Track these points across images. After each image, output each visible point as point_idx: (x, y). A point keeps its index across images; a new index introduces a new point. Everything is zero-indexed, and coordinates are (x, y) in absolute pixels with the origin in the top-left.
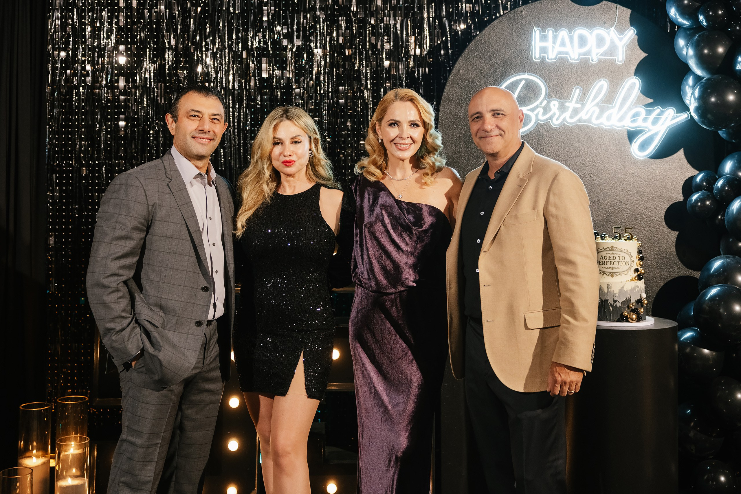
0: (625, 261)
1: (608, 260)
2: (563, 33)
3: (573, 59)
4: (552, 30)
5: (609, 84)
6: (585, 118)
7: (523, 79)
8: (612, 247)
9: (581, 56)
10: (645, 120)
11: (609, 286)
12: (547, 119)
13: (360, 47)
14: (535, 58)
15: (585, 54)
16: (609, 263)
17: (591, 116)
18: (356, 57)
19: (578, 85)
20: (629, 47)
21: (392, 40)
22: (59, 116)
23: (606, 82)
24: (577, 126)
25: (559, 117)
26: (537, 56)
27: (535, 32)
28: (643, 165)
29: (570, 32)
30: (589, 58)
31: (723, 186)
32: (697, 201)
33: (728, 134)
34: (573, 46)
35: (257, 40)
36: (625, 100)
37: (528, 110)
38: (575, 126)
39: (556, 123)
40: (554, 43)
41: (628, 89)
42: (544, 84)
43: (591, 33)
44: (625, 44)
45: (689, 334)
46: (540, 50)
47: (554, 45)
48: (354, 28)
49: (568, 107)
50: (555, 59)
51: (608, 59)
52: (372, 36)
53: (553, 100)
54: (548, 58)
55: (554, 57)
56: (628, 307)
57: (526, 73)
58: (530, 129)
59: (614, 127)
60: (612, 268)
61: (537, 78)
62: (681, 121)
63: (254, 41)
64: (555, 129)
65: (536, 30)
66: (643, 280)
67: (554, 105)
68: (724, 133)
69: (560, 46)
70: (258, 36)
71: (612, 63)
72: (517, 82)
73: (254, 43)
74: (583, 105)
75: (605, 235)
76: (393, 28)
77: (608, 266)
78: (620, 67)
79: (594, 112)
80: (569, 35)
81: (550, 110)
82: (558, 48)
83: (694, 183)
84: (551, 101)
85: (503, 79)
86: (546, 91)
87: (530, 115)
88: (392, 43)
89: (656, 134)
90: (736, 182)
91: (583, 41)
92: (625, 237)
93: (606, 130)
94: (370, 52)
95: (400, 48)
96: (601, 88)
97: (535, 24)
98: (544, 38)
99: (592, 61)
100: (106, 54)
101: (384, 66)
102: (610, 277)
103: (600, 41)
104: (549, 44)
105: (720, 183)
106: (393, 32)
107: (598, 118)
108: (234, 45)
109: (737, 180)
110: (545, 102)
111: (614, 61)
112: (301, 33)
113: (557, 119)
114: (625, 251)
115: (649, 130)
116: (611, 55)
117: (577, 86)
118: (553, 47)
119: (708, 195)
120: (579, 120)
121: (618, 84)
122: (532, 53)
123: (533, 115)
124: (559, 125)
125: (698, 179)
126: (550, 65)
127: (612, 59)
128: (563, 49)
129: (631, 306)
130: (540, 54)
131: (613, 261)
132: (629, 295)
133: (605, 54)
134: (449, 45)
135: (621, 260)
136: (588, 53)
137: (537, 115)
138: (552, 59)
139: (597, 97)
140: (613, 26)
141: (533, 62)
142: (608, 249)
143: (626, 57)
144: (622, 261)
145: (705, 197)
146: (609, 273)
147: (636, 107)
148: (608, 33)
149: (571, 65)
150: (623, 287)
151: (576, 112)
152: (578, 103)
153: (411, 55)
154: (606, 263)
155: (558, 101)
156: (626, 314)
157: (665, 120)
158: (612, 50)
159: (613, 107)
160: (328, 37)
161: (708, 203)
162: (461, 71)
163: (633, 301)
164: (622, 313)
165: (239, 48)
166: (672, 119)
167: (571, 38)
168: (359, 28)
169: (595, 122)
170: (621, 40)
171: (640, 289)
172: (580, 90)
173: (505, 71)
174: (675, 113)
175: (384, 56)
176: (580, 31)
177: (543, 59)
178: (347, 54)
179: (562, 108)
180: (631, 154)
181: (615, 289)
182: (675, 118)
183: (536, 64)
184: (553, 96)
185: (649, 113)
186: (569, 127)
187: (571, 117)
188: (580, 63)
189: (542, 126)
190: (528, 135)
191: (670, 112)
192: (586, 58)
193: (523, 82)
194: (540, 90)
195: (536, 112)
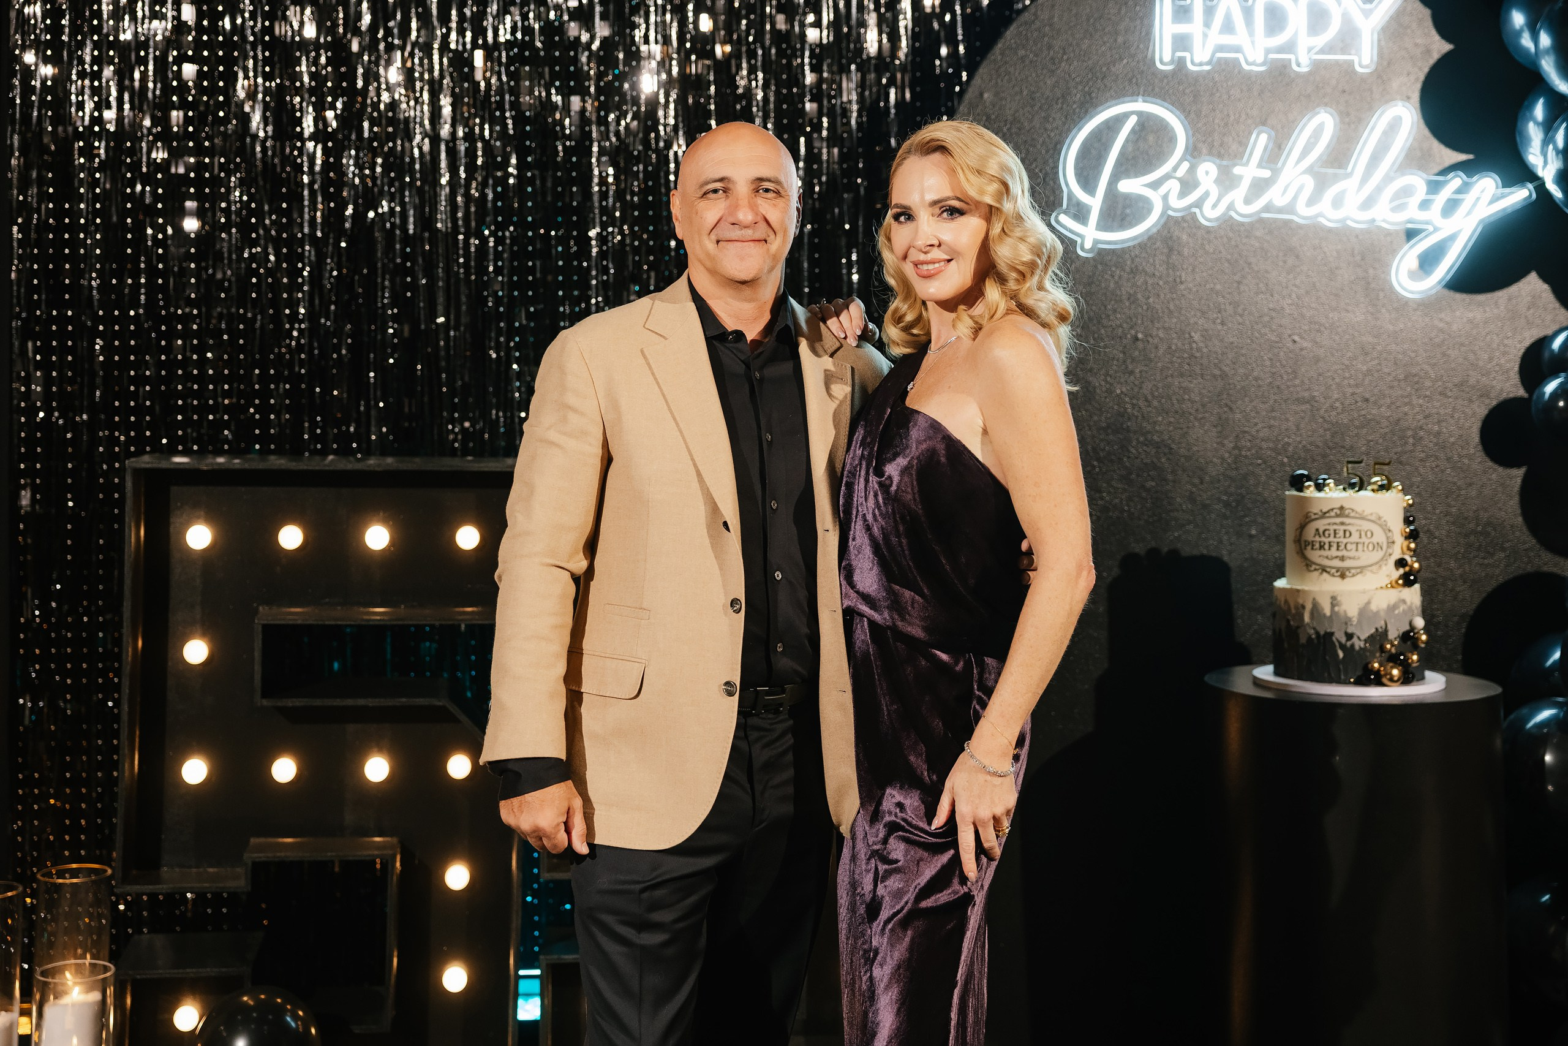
0: (1375, 540)
1: (1331, 539)
3: (1253, 64)
5: (1338, 119)
6: (1280, 202)
7: (1133, 113)
8: (1342, 508)
9: (1270, 56)
10: (1425, 204)
11: (1334, 601)
12: (1190, 206)
13: (751, 39)
14: (1162, 62)
15: (1280, 50)
16: (1335, 546)
17: (1295, 198)
18: (741, 63)
19: (1264, 123)
20: (1390, 31)
21: (825, 23)
22: (39, 203)
23: (1332, 115)
24: (1261, 221)
25: (1219, 200)
26: (1167, 58)
28: (1419, 313)
30: (1290, 61)
32: (1555, 395)
34: (1251, 33)
35: (508, 25)
36: (1376, 157)
37: (1145, 185)
38: (1256, 221)
39: (1210, 214)
40: (1207, 24)
41: (1384, 133)
42: (1183, 123)
44: (1377, 25)
46: (1173, 44)
47: (1206, 30)
49: (1240, 178)
50: (1208, 63)
51: (1337, 62)
52: (779, 11)
53: (1205, 161)
54: (1192, 62)
55: (1206, 59)
56: (1382, 649)
57: (1140, 99)
58: (1148, 230)
59: (1350, 223)
60: (1342, 559)
61: (1166, 108)
62: (1512, 205)
63: (501, 27)
64: (1208, 230)
66: (1417, 586)
67: (1207, 173)
69: (1221, 32)
70: (510, 13)
71: (1347, 70)
72: (1120, 120)
73: (501, 32)
74: (1276, 173)
75: (1325, 480)
77: (1334, 552)
78: (1364, 79)
79: (1300, 190)
80: (1242, 6)
81: (1196, 185)
82: (1216, 37)
83: (1546, 355)
84: (1200, 163)
85: (1086, 112)
86: (1187, 140)
87: (1148, 198)
88: (824, 29)
89: (1452, 238)
91: (1277, 21)
92: (1375, 483)
93: (1330, 230)
94: (773, 51)
95: (844, 41)
96: (1320, 128)
98: (1183, 14)
99: (1299, 66)
100: (151, 56)
101: (805, 86)
102: (1339, 580)
103: (1320, 20)
104: (1194, 27)
107: (1311, 202)
108: (454, 34)
110: (1186, 165)
111: (1350, 64)
112: (611, 6)
113: (1214, 206)
114: (1373, 518)
115: (1436, 229)
116: (1343, 51)
117: (1261, 128)
118: (1205, 36)
120: (1267, 208)
121: (1360, 120)
122: (1153, 51)
123: (1155, 197)
124: (1217, 219)
125: (1555, 344)
126: (1197, 78)
127: (1345, 62)
128: (1227, 40)
129: (1388, 646)
130: (1174, 52)
131: (1345, 541)
132: (1383, 623)
133: (1330, 49)
134: (960, 31)
135: (1364, 539)
136: (1289, 47)
137: (1165, 198)
138: (1201, 64)
139: (1309, 153)
141: (1156, 73)
142: (1332, 514)
143: (1382, 53)
144: (1367, 541)
146: (1333, 571)
147: (1403, 175)
149: (1248, 77)
150: (1369, 603)
151: (1259, 187)
152: (1263, 168)
154: (1327, 547)
155: (1215, 163)
156: (1376, 665)
157: (1474, 205)
158: (1346, 41)
159: (1348, 175)
162: (986, 95)
163: (1393, 634)
164: (1367, 664)
165: (464, 44)
166: (1492, 202)
167: (1249, 15)
169: (1304, 212)
170: (1367, 17)
171: (1410, 608)
172: (1269, 138)
173: (1090, 94)
174: (1497, 188)
175: (807, 60)
177: (1181, 62)
178: (719, 56)
179: (1227, 181)
180: (1392, 287)
181: (1350, 608)
182: (1498, 199)
183: (1165, 75)
184: (1204, 151)
185: (1434, 188)
186: (1242, 224)
187: (1247, 201)
188: (1269, 72)
189: (1177, 222)
190: (1146, 245)
191: (1487, 185)
192: (1283, 60)
193: (1133, 121)
194: (1173, 139)
195: (1163, 190)
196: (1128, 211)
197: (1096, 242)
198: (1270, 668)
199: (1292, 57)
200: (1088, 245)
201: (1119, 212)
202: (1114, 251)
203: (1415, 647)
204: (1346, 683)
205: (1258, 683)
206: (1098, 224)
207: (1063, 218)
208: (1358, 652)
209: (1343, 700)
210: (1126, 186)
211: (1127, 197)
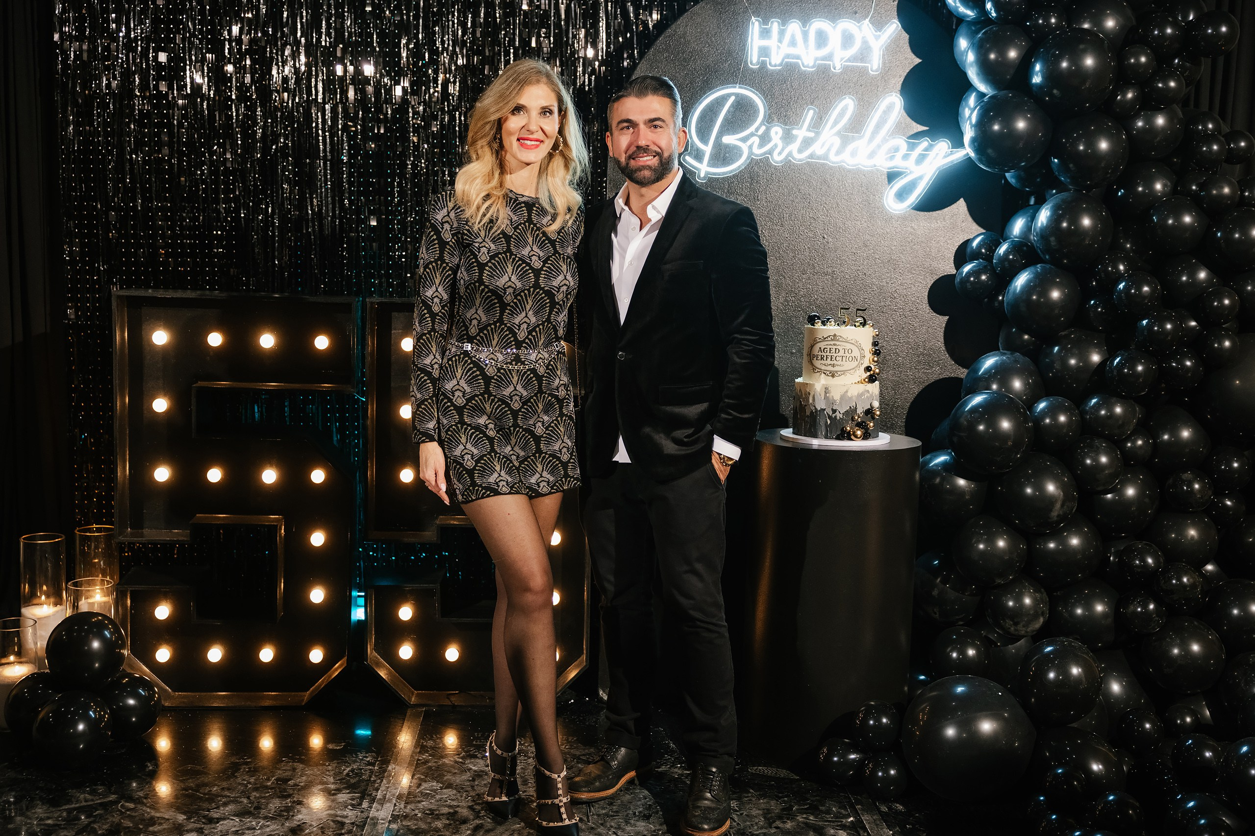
0: (853, 355)
1: (828, 354)
2: (794, 27)
4: (778, 22)
7: (733, 94)
8: (836, 336)
9: (818, 62)
10: (906, 157)
11: (827, 391)
12: (765, 153)
14: (751, 63)
15: (824, 59)
16: (830, 358)
17: (829, 150)
18: (501, 58)
19: (812, 104)
20: (891, 49)
21: (552, 35)
23: (853, 100)
24: (808, 163)
25: (783, 150)
26: (755, 61)
27: (753, 24)
29: (804, 25)
30: (830, 65)
31: (1007, 253)
32: (969, 274)
33: (1018, 178)
34: (807, 47)
36: (878, 127)
37: (737, 140)
38: (805, 163)
39: (777, 158)
40: (780, 41)
41: (884, 112)
42: (762, 101)
43: (834, 28)
44: (882, 46)
45: (942, 459)
46: (759, 52)
47: (779, 44)
48: (498, 15)
50: (780, 65)
51: (858, 67)
53: (775, 125)
54: (770, 64)
55: (778, 63)
56: (853, 419)
58: (739, 167)
60: (835, 366)
61: (754, 93)
64: (775, 168)
65: (754, 21)
66: (877, 383)
67: (776, 133)
68: (1012, 177)
69: (788, 46)
71: (863, 72)
74: (818, 134)
75: (828, 319)
76: (554, 16)
77: (829, 361)
78: (874, 78)
79: (832, 145)
80: (802, 30)
81: (770, 141)
82: (786, 49)
83: (969, 250)
84: (772, 127)
85: (704, 93)
86: (765, 112)
87: (740, 147)
88: (552, 39)
89: (921, 178)
90: (1025, 248)
91: (822, 39)
93: (849, 171)
95: (564, 46)
97: (753, 13)
98: (765, 33)
99: (835, 69)
102: (830, 378)
103: (847, 39)
104: (772, 43)
105: (1003, 249)
106: (554, 22)
107: (838, 153)
108: (324, 36)
109: (1026, 245)
110: (763, 128)
111: (866, 68)
112: (421, 21)
113: (780, 153)
114: (853, 342)
116: (862, 60)
117: (810, 106)
119: (985, 267)
120: (811, 156)
121: (869, 104)
122: (747, 56)
123: (744, 147)
125: (975, 244)
127: (863, 67)
129: (857, 417)
130: (759, 57)
131: (836, 355)
132: (854, 403)
133: (854, 59)
135: (847, 354)
136: (829, 57)
137: (750, 147)
138: (775, 66)
139: (838, 123)
140: (867, 17)
141: (748, 70)
142: (830, 339)
143: (884, 63)
144: (848, 356)
145: (980, 269)
146: (828, 373)
147: (894, 138)
148: (859, 27)
149: (804, 74)
150: (847, 392)
151: (807, 143)
152: (810, 131)
153: (579, 57)
154: (825, 358)
155: (781, 127)
156: (848, 428)
157: (934, 158)
158: (864, 54)
159: (860, 138)
160: (459, 28)
161: (984, 277)
163: (860, 411)
164: (843, 428)
166: (945, 157)
167: (805, 35)
168: (505, 16)
169: (834, 159)
170: (877, 38)
171: (872, 395)
173: (707, 82)
174: (949, 148)
176: (818, 24)
177: (763, 65)
178: (487, 54)
179: (788, 138)
180: (883, 205)
181: (836, 395)
182: (949, 155)
183: (753, 71)
184: (775, 120)
185: (912, 147)
186: (796, 165)
187: (800, 151)
188: (817, 71)
189: (757, 163)
190: (737, 177)
191: (943, 146)
192: (825, 64)
193: (733, 98)
194: (756, 111)
195: (749, 142)
196: (727, 155)
197: (707, 173)
198: (791, 430)
199: (831, 63)
200: (702, 175)
201: (722, 156)
202: (718, 179)
203: (873, 418)
204: (831, 438)
205: (783, 438)
206: (709, 162)
207: (688, 158)
208: (839, 420)
209: (826, 448)
210: (728, 139)
211: (727, 146)
